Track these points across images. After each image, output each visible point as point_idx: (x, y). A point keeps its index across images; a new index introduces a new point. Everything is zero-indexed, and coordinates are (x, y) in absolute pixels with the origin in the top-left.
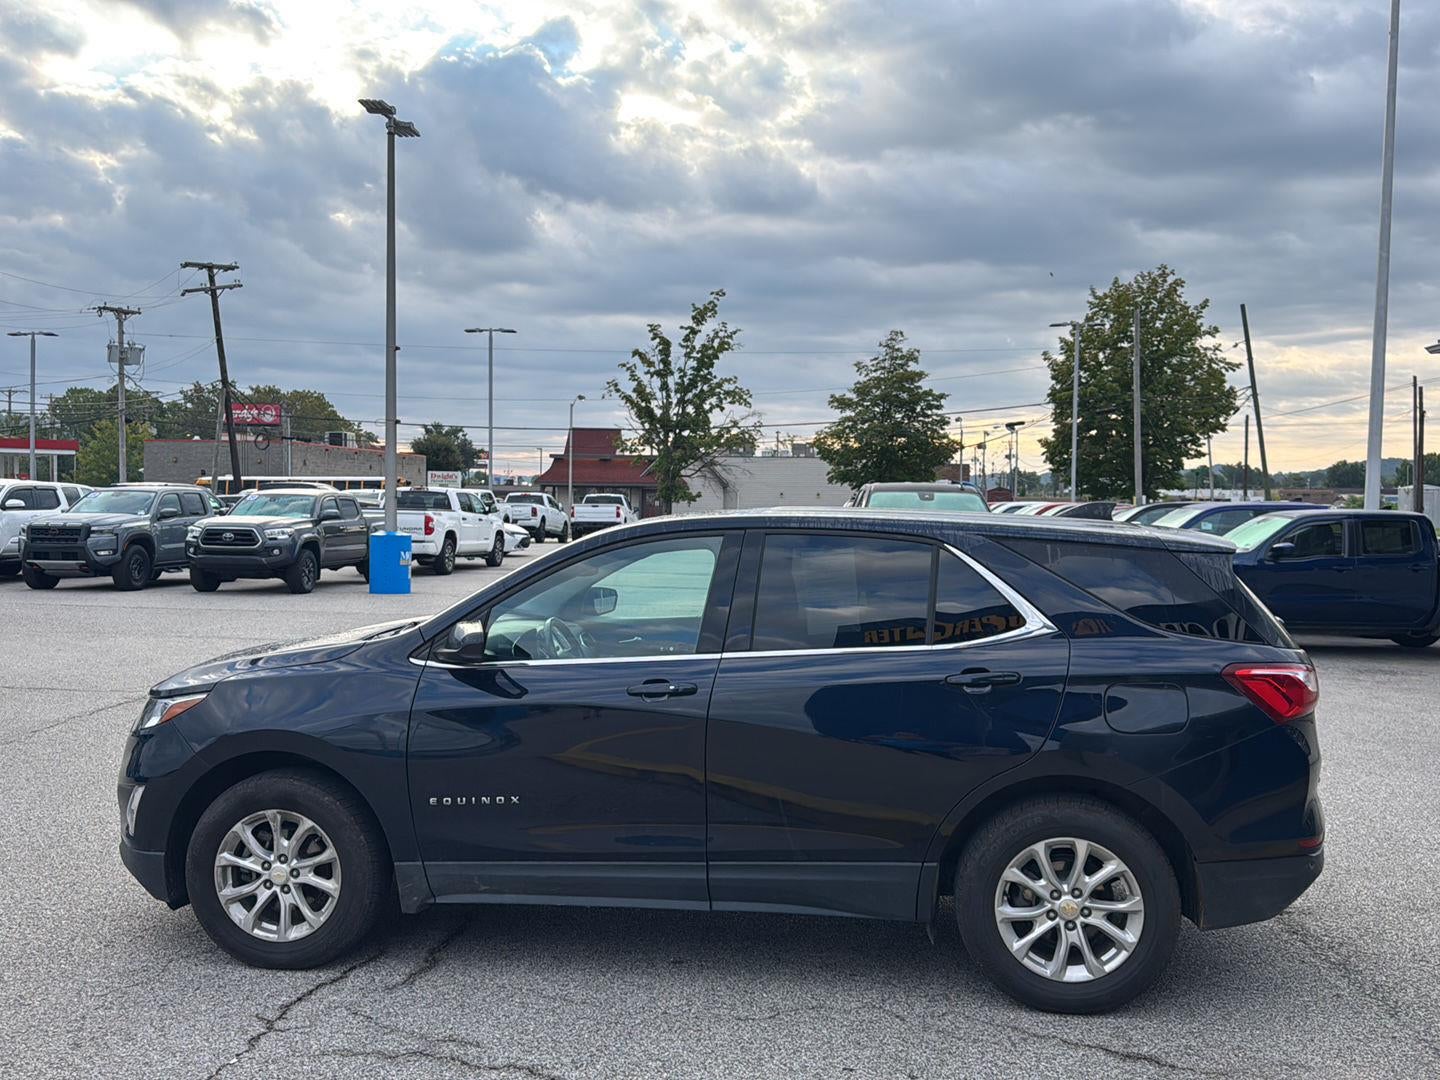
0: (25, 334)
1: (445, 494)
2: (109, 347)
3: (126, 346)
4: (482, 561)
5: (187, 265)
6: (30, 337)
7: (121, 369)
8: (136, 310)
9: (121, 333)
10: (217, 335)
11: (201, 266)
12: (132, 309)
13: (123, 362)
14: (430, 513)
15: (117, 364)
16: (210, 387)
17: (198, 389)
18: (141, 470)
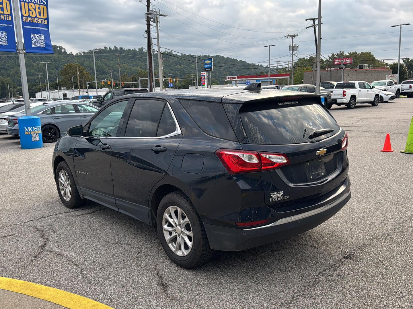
0: (268, 46)
1: (354, 83)
2: (289, 47)
3: (294, 46)
4: (371, 105)
5: (307, 20)
6: (269, 47)
7: (292, 52)
8: (297, 35)
9: (293, 42)
10: (315, 39)
11: (311, 19)
12: (296, 35)
13: (293, 50)
14: (345, 90)
15: (291, 51)
16: (336, 54)
17: (333, 55)
18: (303, 81)
